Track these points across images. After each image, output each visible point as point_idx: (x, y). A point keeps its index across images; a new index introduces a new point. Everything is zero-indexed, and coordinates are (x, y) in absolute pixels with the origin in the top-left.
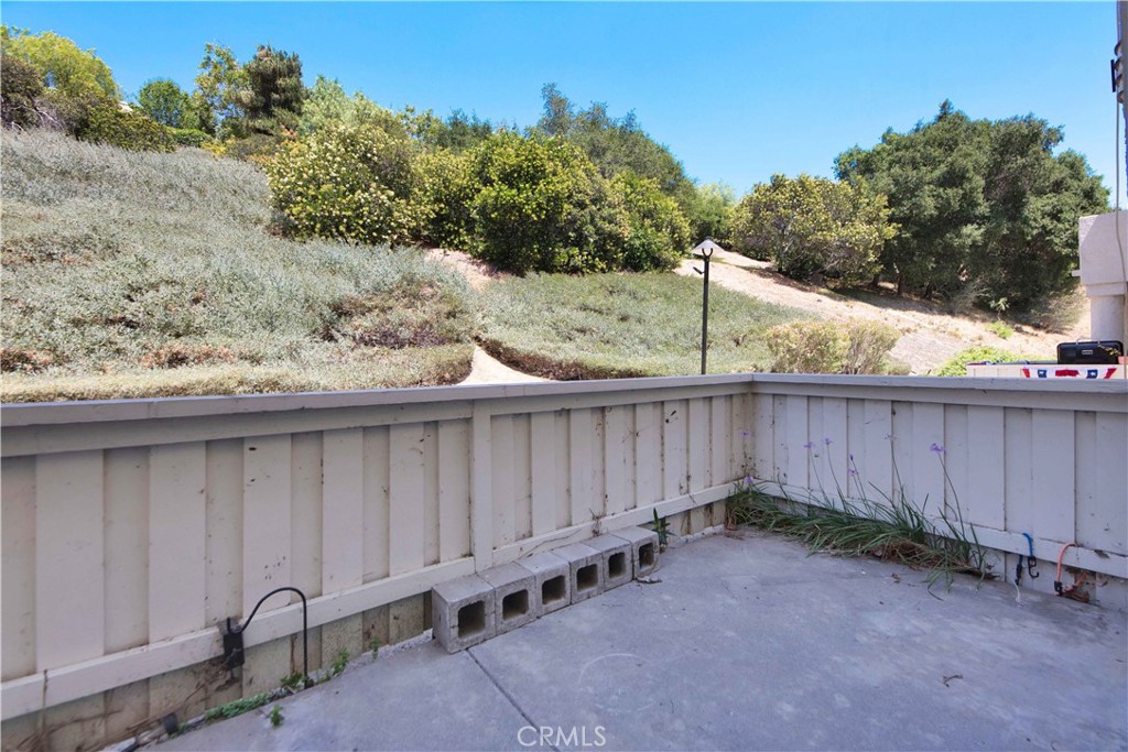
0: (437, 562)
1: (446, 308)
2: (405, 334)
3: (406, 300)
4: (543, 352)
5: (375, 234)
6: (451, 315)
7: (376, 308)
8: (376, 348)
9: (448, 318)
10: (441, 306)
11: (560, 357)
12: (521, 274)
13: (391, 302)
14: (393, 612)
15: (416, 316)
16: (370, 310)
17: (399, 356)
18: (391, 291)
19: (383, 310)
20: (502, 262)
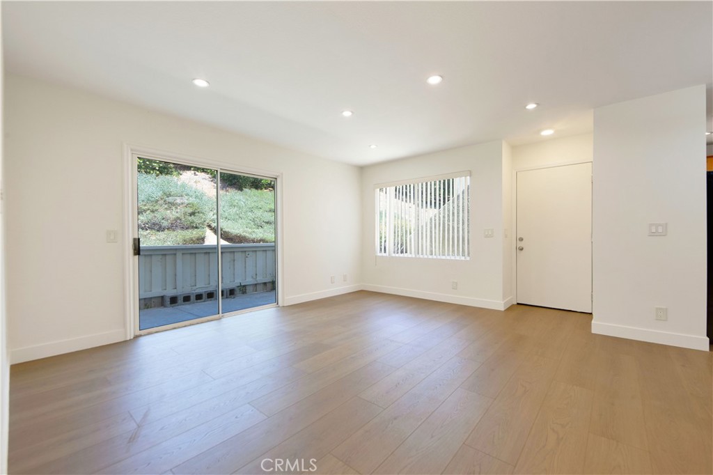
0: (165, 289)
1: (190, 210)
2: (165, 224)
3: (166, 206)
4: (244, 233)
5: (148, 163)
6: (193, 214)
7: (149, 209)
8: (148, 231)
9: (191, 216)
10: (186, 209)
11: (254, 236)
12: (240, 189)
13: (156, 208)
14: (153, 300)
15: (172, 214)
16: (145, 211)
17: (162, 235)
18: (157, 201)
19: (153, 211)
20: (231, 181)
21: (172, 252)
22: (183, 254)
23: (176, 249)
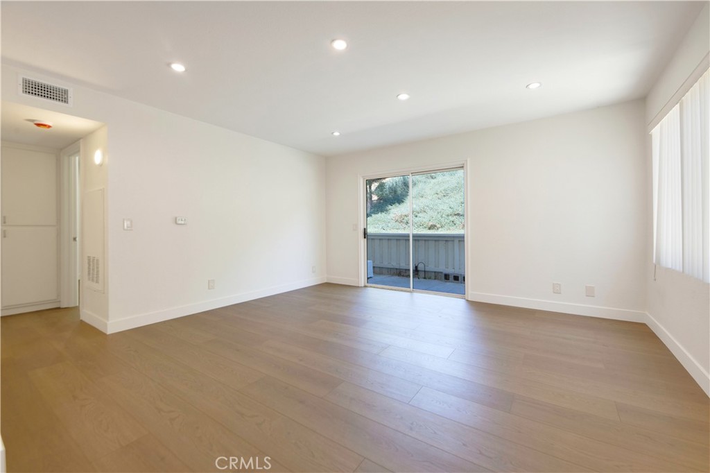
21: (452, 239)
22: (459, 241)
23: (454, 237)
